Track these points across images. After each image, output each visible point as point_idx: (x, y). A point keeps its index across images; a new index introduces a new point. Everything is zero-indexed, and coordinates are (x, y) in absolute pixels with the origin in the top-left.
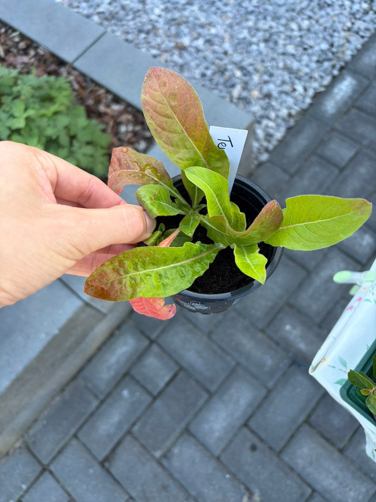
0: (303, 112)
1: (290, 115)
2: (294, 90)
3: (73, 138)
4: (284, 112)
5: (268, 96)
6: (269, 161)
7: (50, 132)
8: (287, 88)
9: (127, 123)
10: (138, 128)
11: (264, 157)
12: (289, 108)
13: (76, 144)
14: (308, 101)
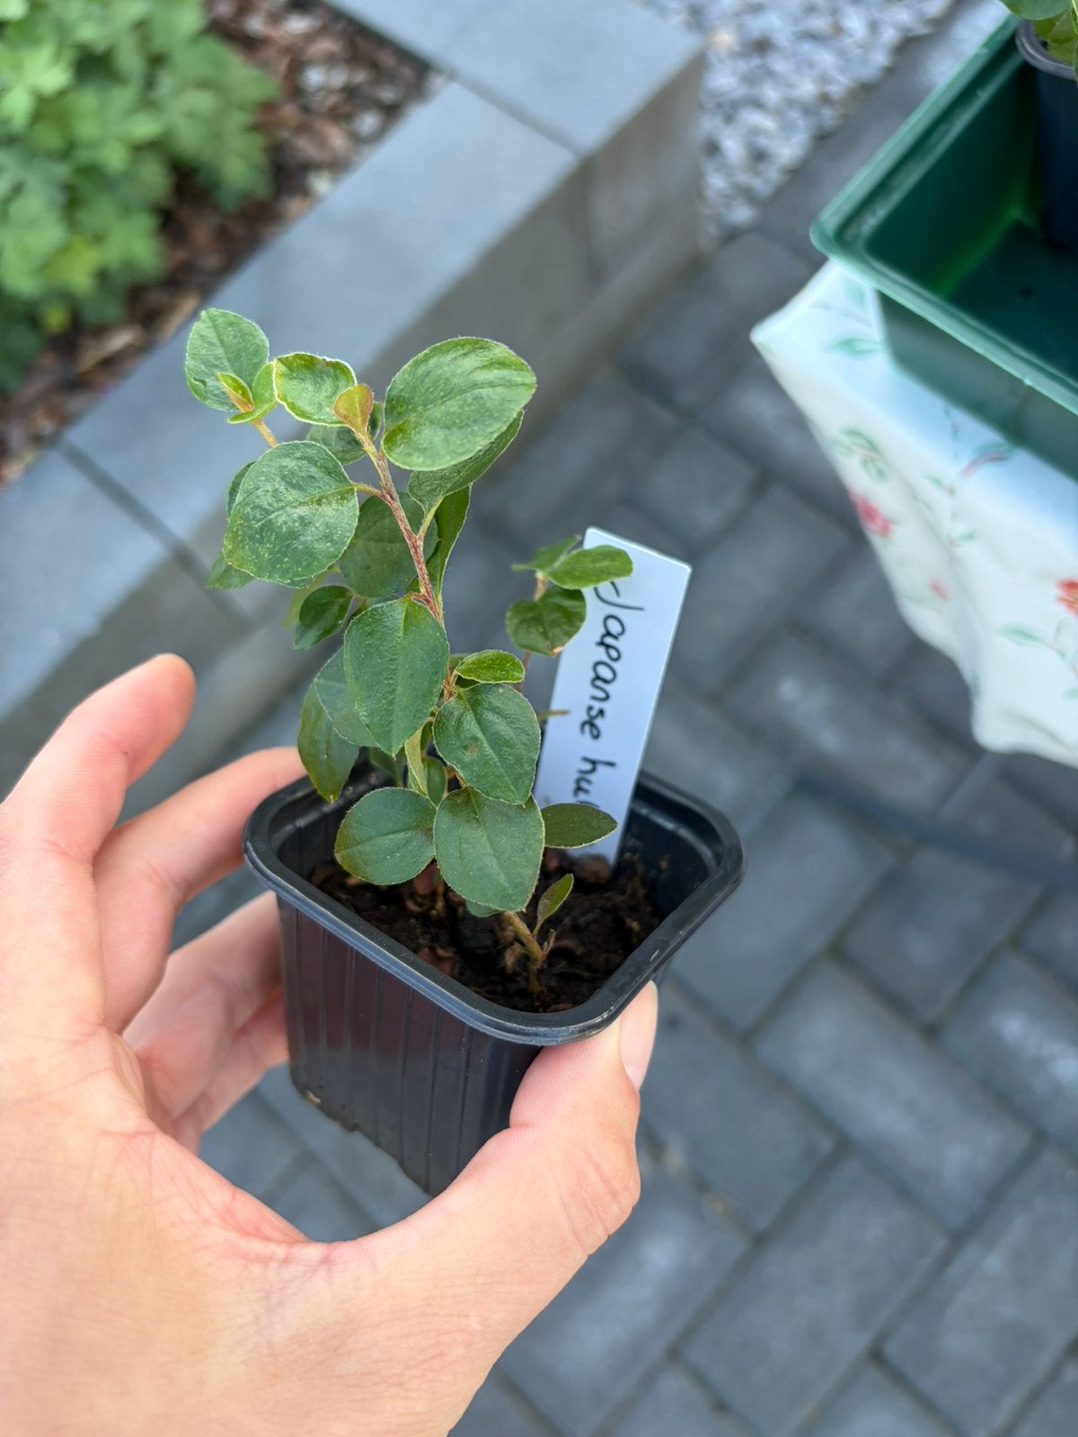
0: (865, 91)
1: (825, 99)
2: (838, 30)
3: (156, 61)
4: (807, 89)
5: (762, 46)
6: (757, 228)
7: (89, 33)
8: (819, 23)
9: (330, 61)
10: (360, 77)
11: (742, 214)
12: (824, 79)
13: (166, 82)
14: (880, 58)
